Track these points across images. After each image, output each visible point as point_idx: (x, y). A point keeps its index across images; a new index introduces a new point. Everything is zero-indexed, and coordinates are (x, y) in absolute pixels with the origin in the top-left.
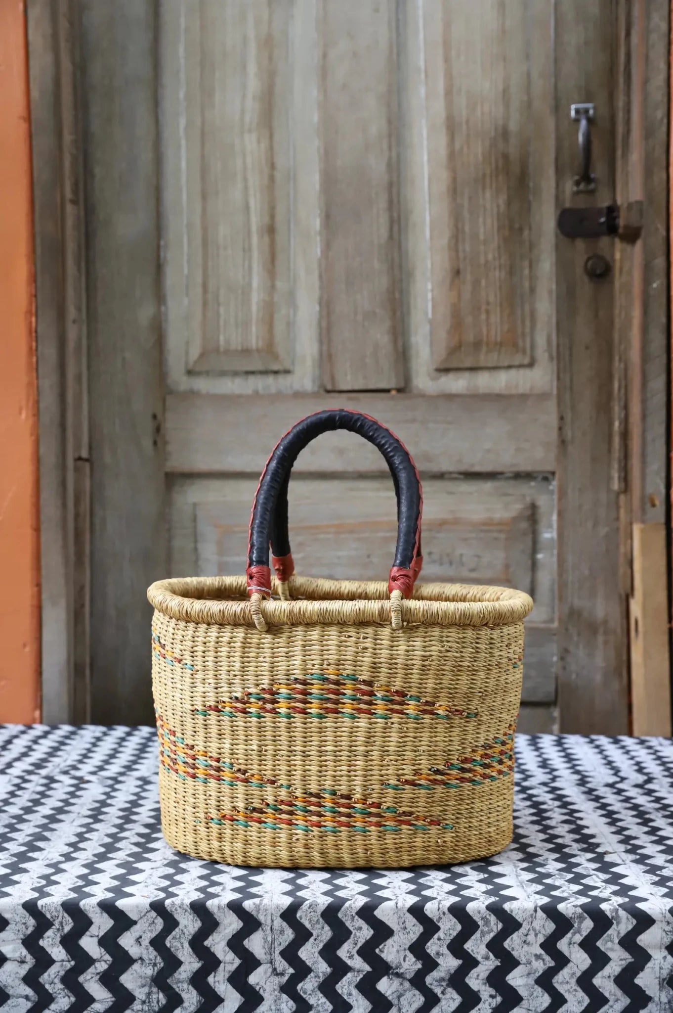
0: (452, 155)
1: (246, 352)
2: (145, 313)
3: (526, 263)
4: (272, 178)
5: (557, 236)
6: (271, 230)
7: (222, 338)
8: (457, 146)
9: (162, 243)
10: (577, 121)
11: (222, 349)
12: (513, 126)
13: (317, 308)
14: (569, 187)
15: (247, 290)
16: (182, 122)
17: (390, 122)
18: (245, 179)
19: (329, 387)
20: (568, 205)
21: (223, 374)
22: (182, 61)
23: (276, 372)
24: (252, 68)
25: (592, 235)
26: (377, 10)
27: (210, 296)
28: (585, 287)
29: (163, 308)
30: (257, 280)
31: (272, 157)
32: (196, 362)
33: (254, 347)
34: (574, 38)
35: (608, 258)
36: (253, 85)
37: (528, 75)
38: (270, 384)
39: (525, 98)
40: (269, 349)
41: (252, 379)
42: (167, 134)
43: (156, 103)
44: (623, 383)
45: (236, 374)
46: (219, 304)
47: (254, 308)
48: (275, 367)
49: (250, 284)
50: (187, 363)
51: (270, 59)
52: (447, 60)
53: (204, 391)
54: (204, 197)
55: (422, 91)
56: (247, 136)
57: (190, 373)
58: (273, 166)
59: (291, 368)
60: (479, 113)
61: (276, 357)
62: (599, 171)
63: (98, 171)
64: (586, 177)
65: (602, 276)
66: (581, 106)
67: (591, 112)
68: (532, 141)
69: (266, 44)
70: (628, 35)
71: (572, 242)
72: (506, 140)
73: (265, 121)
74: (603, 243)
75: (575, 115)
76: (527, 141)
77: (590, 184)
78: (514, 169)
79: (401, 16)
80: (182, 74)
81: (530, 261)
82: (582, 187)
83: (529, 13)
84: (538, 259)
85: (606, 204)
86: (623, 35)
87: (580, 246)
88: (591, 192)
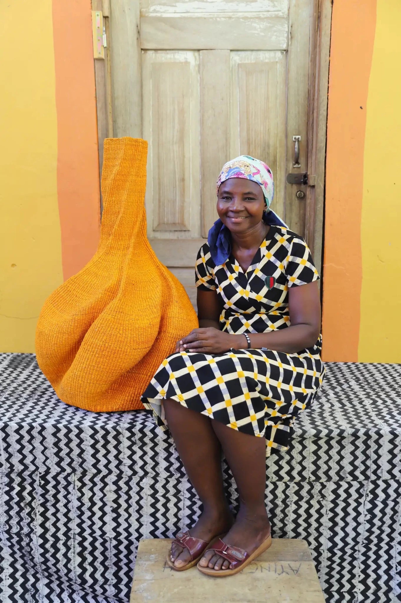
1: (174, 224)
4: (184, 161)
5: (286, 183)
6: (183, 180)
7: (166, 219)
8: (251, 150)
10: (295, 142)
11: (166, 223)
12: (271, 143)
13: (200, 208)
14: (291, 165)
15: (174, 202)
16: (151, 140)
17: (226, 140)
18: (174, 162)
19: (204, 237)
20: (290, 172)
21: (166, 231)
22: (151, 117)
23: (185, 231)
24: (176, 121)
25: (298, 183)
26: (222, 99)
27: (161, 204)
28: (296, 202)
30: (178, 198)
31: (184, 153)
32: (156, 227)
33: (177, 222)
34: (294, 110)
35: (304, 191)
36: (177, 126)
37: (278, 124)
38: (182, 235)
39: (276, 132)
40: (182, 224)
41: (176, 233)
45: (171, 231)
46: (164, 206)
47: (177, 209)
48: (184, 230)
49: (176, 200)
50: (153, 227)
51: (184, 117)
52: (247, 118)
53: (159, 238)
54: (159, 167)
55: (239, 129)
56: (175, 146)
57: (154, 231)
58: (184, 157)
59: (191, 230)
60: (259, 138)
61: (185, 226)
62: (302, 160)
64: (297, 162)
65: (302, 198)
66: (297, 137)
67: (300, 139)
68: (278, 148)
69: (182, 112)
70: (313, 113)
71: (292, 185)
72: (269, 148)
73: (181, 140)
74: (303, 186)
75: (294, 140)
76: (277, 148)
77: (299, 165)
78: (272, 158)
79: (231, 101)
80: (151, 122)
81: (277, 192)
82: (296, 166)
83: (278, 101)
84: (280, 191)
85: (304, 172)
86: (311, 113)
87: (295, 187)
88: (299, 168)
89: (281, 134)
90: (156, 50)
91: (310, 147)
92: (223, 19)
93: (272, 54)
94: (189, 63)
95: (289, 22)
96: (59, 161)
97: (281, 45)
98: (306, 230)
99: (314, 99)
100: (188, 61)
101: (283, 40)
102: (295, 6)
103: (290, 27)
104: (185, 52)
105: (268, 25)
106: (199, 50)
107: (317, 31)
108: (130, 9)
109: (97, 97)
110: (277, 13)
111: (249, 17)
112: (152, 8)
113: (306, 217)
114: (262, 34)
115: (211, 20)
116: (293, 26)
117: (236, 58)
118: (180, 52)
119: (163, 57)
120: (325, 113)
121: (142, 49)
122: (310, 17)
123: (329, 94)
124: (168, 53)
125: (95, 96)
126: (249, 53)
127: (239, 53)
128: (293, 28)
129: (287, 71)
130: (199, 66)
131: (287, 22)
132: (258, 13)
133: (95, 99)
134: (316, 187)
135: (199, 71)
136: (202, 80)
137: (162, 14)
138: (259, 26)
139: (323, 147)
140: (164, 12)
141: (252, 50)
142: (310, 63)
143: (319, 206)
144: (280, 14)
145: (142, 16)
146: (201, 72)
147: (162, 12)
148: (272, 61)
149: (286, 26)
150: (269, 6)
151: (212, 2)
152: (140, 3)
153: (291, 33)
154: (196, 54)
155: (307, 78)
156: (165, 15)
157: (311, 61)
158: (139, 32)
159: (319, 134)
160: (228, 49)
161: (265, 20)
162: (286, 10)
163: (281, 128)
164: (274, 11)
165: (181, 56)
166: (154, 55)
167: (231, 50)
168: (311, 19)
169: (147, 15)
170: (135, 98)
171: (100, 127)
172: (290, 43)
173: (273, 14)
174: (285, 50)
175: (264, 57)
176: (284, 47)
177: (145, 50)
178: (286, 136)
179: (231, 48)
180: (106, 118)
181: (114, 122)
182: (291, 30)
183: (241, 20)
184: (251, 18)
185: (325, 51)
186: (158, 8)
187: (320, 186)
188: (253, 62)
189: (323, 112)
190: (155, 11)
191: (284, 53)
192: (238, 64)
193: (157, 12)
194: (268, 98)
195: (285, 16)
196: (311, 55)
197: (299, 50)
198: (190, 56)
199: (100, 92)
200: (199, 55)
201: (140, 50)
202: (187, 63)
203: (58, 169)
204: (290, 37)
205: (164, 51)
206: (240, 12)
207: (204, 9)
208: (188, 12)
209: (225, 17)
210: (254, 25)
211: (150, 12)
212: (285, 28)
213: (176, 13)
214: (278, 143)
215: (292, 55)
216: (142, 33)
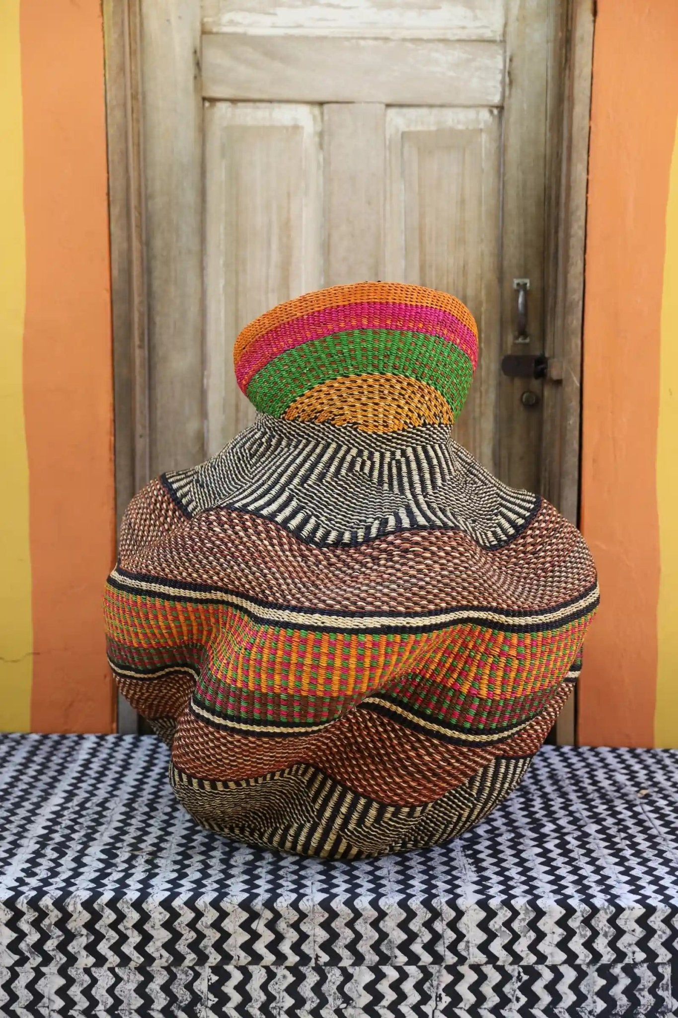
2: (192, 426)
3: (478, 395)
5: (500, 375)
9: (206, 373)
10: (517, 291)
12: (470, 292)
14: (510, 339)
16: (222, 283)
20: (509, 352)
22: (222, 237)
24: (275, 246)
25: (524, 375)
27: (241, 415)
28: (520, 415)
29: (205, 422)
34: (515, 227)
35: (538, 392)
36: (275, 257)
37: (482, 255)
39: (479, 271)
42: (210, 292)
43: (202, 268)
44: (547, 488)
51: (289, 236)
52: (421, 241)
55: (403, 264)
56: (270, 295)
60: (445, 282)
62: (533, 328)
63: (158, 319)
64: (523, 333)
65: (534, 405)
66: (521, 281)
67: (528, 285)
68: (484, 305)
69: (286, 227)
70: (557, 232)
71: (512, 380)
73: (284, 284)
74: (535, 384)
75: (515, 286)
76: (480, 304)
77: (525, 338)
79: (388, 207)
80: (222, 247)
81: (481, 392)
82: (520, 340)
83: (484, 208)
84: (487, 391)
85: (538, 353)
86: (553, 231)
87: (518, 382)
88: (527, 344)
89: (490, 276)
90: (234, 101)
91: (550, 300)
92: (372, 43)
93: (471, 114)
94: (302, 128)
95: (505, 52)
96: (28, 324)
97: (489, 98)
98: (543, 469)
99: (558, 204)
100: (301, 124)
101: (495, 87)
102: (518, 20)
103: (507, 60)
104: (293, 106)
105: (465, 56)
106: (321, 104)
107: (565, 69)
108: (180, 17)
109: (111, 193)
110: (479, 32)
111: (425, 37)
112: (226, 17)
113: (544, 444)
114: (451, 73)
115: (347, 43)
116: (515, 59)
117: (398, 120)
118: (283, 106)
119: (248, 115)
120: (581, 233)
121: (204, 99)
122: (548, 42)
123: (589, 195)
124: (258, 108)
125: (105, 191)
126: (424, 111)
127: (405, 110)
128: (514, 64)
129: (502, 150)
130: (321, 135)
131: (501, 52)
132: (443, 32)
133: (105, 197)
134: (564, 382)
135: (321, 146)
136: (327, 162)
137: (247, 29)
138: (443, 59)
139: (578, 302)
140: (250, 25)
141: (431, 106)
142: (548, 134)
143: (571, 422)
144: (488, 34)
145: (205, 32)
146: (325, 146)
148: (471, 127)
149: (500, 59)
150: (465, 17)
151: (350, 8)
152: (202, 7)
153: (509, 73)
154: (316, 110)
155: (542, 164)
156: (253, 31)
157: (550, 129)
158: (198, 65)
159: (569, 275)
160: (380, 103)
161: (457, 45)
162: (498, 27)
163: (489, 262)
164: (478, 28)
165: (284, 115)
166: (230, 109)
167: (388, 106)
168: (551, 45)
169: (215, 30)
170: (190, 197)
171: (115, 255)
172: (506, 94)
173: (474, 33)
174: (497, 107)
175: (457, 119)
176: (496, 99)
177: (213, 101)
178: (501, 280)
179: (389, 101)
180: (129, 239)
181: (147, 244)
182: (510, 66)
183: (409, 45)
184: (429, 41)
185: (580, 110)
186: (238, 17)
187: (573, 381)
188: (432, 129)
190: (232, 22)
191: (496, 112)
192: (403, 134)
193: (237, 24)
194: (463, 202)
195: (498, 39)
196: (551, 116)
197: (525, 106)
198: (304, 116)
199: (118, 185)
200: (322, 114)
201: (200, 99)
202: (296, 128)
203: (26, 341)
204: (507, 81)
205: (251, 104)
206: (408, 29)
207: (334, 20)
208: (299, 26)
209: (376, 39)
210: (435, 55)
211: (220, 25)
212: (499, 63)
213: (274, 26)
214: (483, 293)
215: (513, 115)
216: (204, 66)
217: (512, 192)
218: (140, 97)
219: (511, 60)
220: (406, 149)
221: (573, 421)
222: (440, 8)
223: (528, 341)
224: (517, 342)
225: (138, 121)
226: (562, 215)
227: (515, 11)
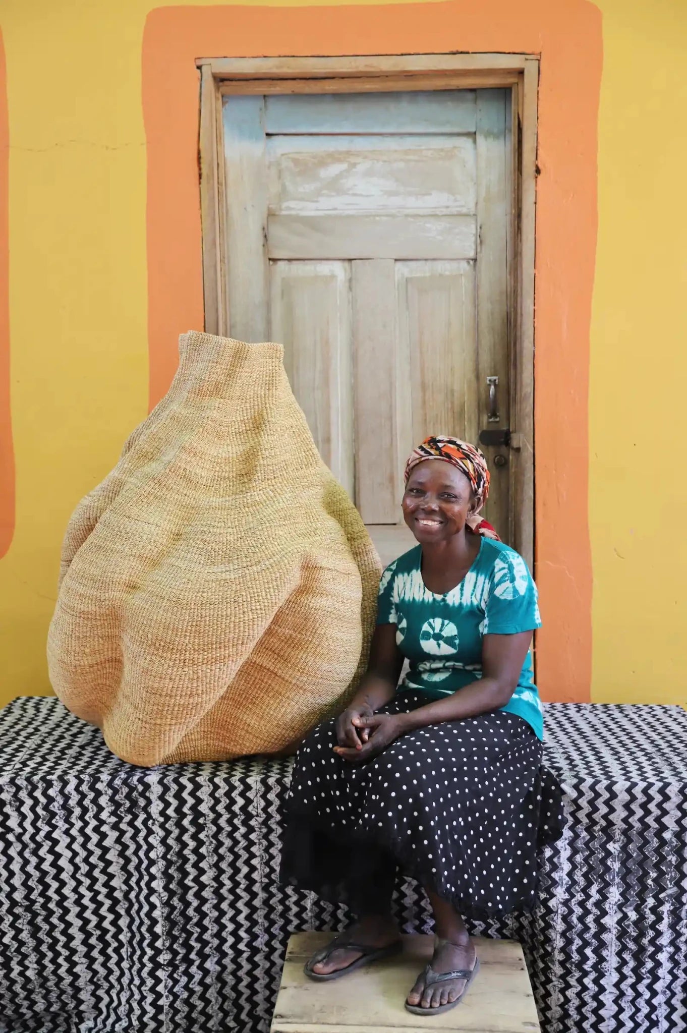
0: (424, 402)
6: (329, 441)
8: (427, 398)
10: (490, 385)
12: (456, 387)
14: (485, 418)
17: (391, 383)
20: (485, 428)
24: (318, 358)
25: (497, 444)
31: (329, 402)
34: (487, 341)
35: (506, 456)
36: (319, 365)
37: (464, 361)
39: (463, 372)
51: (328, 352)
52: (421, 353)
55: (409, 368)
60: (438, 381)
62: (502, 412)
64: (494, 414)
65: (503, 465)
66: (492, 378)
67: (497, 381)
68: (466, 396)
69: (326, 345)
70: (515, 345)
71: (486, 447)
72: (453, 395)
73: (326, 382)
74: (504, 449)
75: (488, 382)
76: (464, 395)
77: (496, 417)
78: (457, 409)
82: (493, 420)
83: (464, 328)
85: (505, 428)
86: (513, 343)
87: (492, 448)
88: (497, 422)
89: (471, 376)
90: (290, 260)
91: (512, 392)
92: (384, 218)
93: (454, 265)
94: (337, 276)
95: (477, 222)
97: (467, 253)
100: (336, 274)
101: (470, 245)
102: (485, 200)
103: (478, 228)
104: (330, 262)
105: (449, 225)
106: (350, 260)
107: (518, 234)
108: (253, 206)
109: (207, 326)
110: (459, 209)
111: (421, 214)
112: (284, 205)
113: (511, 493)
114: (440, 238)
115: (367, 219)
116: (483, 227)
117: (403, 270)
118: (324, 262)
119: (300, 269)
121: (270, 259)
122: (506, 215)
123: (535, 320)
124: (306, 264)
125: (203, 325)
126: (422, 263)
127: (409, 263)
128: (483, 230)
129: (476, 287)
130: (350, 280)
131: (474, 222)
132: (434, 210)
134: (522, 450)
135: (350, 288)
136: (354, 301)
137: (299, 212)
138: (434, 228)
139: (530, 393)
141: (426, 260)
142: (509, 278)
144: (464, 210)
145: (270, 215)
146: (353, 289)
147: (300, 210)
148: (454, 274)
149: (473, 226)
150: (449, 200)
151: (367, 196)
152: (268, 198)
153: (480, 236)
154: (346, 264)
155: (504, 298)
156: (303, 213)
157: (510, 275)
158: (265, 236)
159: (524, 375)
160: (391, 259)
161: (444, 218)
162: (472, 205)
163: (470, 366)
164: (457, 207)
165: (324, 269)
166: (287, 266)
167: (396, 260)
168: (508, 217)
169: (277, 213)
172: (479, 250)
173: (455, 211)
174: (472, 260)
175: (445, 268)
176: (472, 254)
177: (275, 260)
178: (478, 377)
179: (396, 257)
182: (481, 231)
183: (410, 219)
184: (424, 216)
186: (292, 204)
187: (528, 448)
188: (428, 274)
189: (527, 344)
190: (289, 208)
191: (472, 262)
192: (407, 280)
193: (293, 209)
194: (450, 324)
195: (472, 213)
196: (511, 265)
197: (492, 259)
198: (339, 270)
200: (351, 266)
201: (267, 260)
202: (333, 277)
204: (479, 241)
205: (302, 262)
206: (408, 208)
207: (357, 204)
208: (335, 209)
209: (387, 216)
210: (428, 225)
211: (281, 210)
212: (472, 229)
213: (317, 210)
214: (466, 386)
215: (483, 265)
216: (269, 238)
217: (484, 316)
218: (226, 261)
219: (481, 228)
220: (409, 287)
221: (529, 475)
222: (430, 194)
223: (498, 419)
224: (491, 420)
225: (225, 276)
226: (518, 334)
227: (483, 194)
